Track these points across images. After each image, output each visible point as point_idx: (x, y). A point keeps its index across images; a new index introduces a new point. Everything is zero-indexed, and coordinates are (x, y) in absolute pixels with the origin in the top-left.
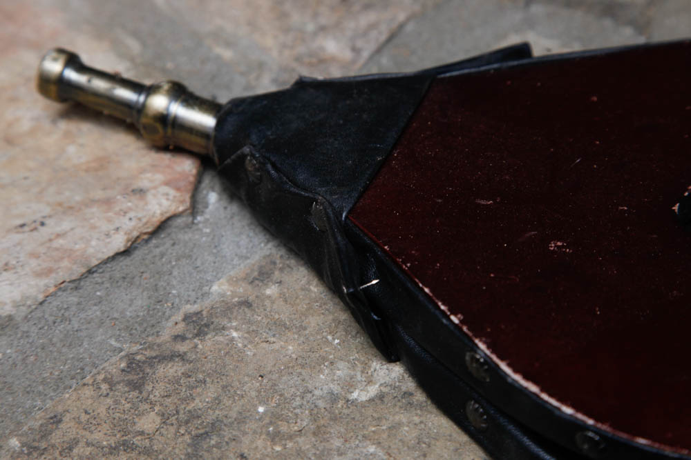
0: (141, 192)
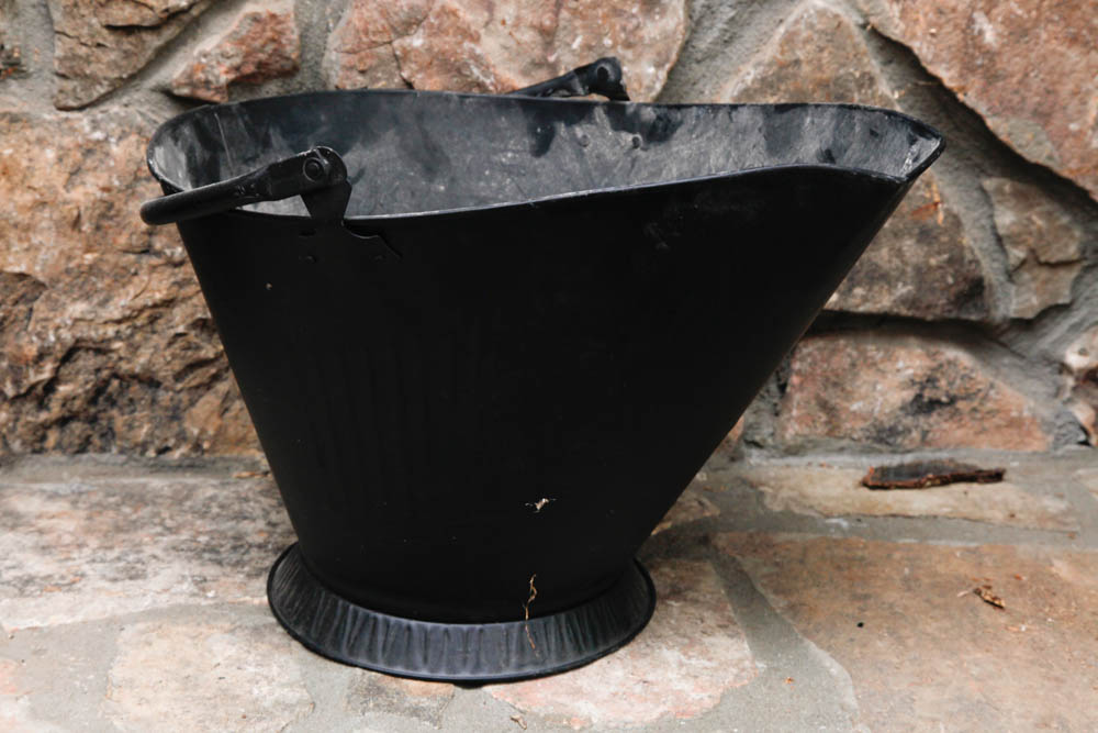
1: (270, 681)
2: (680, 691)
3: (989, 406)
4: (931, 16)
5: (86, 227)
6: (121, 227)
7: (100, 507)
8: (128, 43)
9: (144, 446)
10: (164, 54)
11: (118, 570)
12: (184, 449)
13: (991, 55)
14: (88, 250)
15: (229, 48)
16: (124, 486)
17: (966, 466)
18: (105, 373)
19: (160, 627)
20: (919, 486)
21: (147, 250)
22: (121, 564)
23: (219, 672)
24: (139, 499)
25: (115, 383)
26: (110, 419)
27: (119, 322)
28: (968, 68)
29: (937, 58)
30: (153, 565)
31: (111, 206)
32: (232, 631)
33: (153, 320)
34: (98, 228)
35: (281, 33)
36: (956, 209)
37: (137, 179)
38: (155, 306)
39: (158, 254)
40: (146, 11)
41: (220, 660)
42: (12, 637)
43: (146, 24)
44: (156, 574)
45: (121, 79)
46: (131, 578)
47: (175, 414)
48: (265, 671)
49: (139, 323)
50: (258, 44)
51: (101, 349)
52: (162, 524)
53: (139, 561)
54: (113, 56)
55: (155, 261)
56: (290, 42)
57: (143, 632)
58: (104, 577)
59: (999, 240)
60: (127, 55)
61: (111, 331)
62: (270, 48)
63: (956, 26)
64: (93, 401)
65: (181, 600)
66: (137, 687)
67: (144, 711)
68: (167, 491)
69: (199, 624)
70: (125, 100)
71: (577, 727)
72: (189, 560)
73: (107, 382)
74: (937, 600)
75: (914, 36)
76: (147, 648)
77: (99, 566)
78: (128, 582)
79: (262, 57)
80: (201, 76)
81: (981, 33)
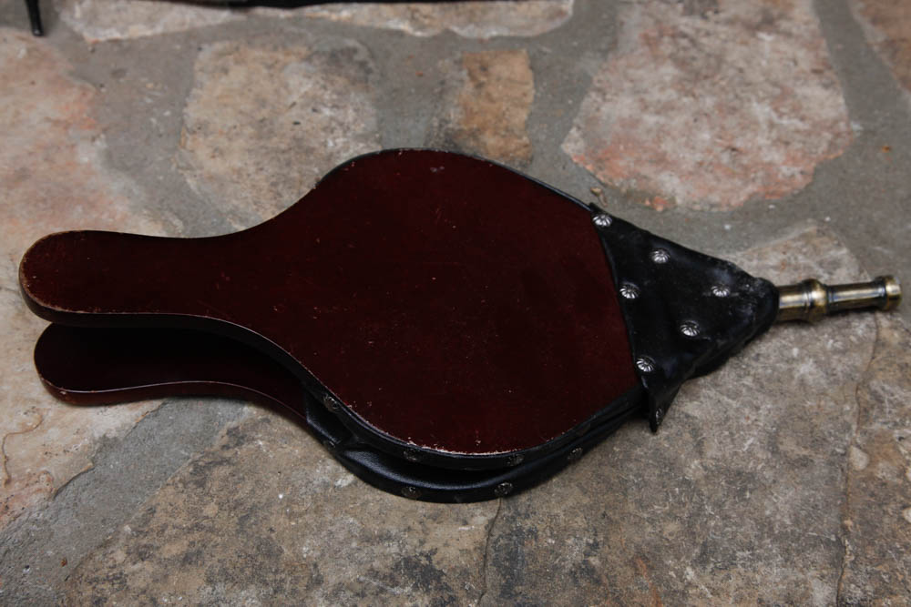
1: (346, 129)
2: (770, 164)
19: (237, 49)
23: (294, 114)
32: (308, 59)
41: (295, 98)
42: (93, 51)
48: (339, 115)
57: (220, 55)
66: (212, 133)
67: (217, 166)
69: (275, 49)
71: (660, 209)
76: (224, 79)
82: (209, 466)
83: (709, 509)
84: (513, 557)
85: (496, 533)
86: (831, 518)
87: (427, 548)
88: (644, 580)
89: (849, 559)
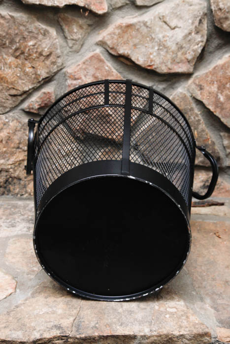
0: (7, 290)
3: (221, 187)
4: (208, 94)
5: (4, 142)
6: (12, 142)
7: (6, 209)
8: (14, 99)
9: (17, 194)
10: (22, 101)
11: (10, 225)
12: (27, 195)
13: (222, 104)
14: (4, 147)
15: (38, 100)
16: (12, 204)
17: (215, 202)
18: (8, 177)
19: (18, 239)
20: (203, 206)
21: (18, 148)
22: (10, 223)
24: (15, 207)
25: (11, 179)
26: (9, 187)
27: (11, 165)
28: (217, 107)
29: (209, 104)
30: (18, 223)
31: (10, 137)
33: (19, 164)
34: (7, 142)
35: (51, 97)
36: (214, 140)
37: (16, 131)
38: (20, 161)
39: (21, 149)
40: (19, 92)
43: (19, 94)
44: (18, 226)
45: (12, 107)
46: (13, 227)
47: (25, 186)
49: (16, 165)
50: (45, 99)
51: (7, 171)
52: (20, 213)
53: (15, 223)
54: (11, 102)
55: (20, 150)
56: (53, 99)
57: (14, 241)
58: (6, 226)
59: (224, 147)
60: (14, 101)
61: (9, 167)
62: (48, 100)
63: (214, 97)
64: (5, 183)
65: (24, 233)
66: (12, 254)
67: (14, 260)
68: (22, 205)
70: (13, 112)
72: (26, 222)
73: (9, 179)
74: (205, 236)
75: (203, 99)
76: (15, 245)
77: (5, 224)
78: (12, 228)
79: (46, 102)
80: (31, 107)
81: (220, 98)
82: (10, 312)
83: (123, 317)
84: (79, 325)
85: (75, 321)
86: (150, 318)
87: (60, 323)
88: (108, 328)
89: (153, 323)
